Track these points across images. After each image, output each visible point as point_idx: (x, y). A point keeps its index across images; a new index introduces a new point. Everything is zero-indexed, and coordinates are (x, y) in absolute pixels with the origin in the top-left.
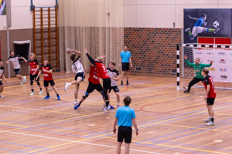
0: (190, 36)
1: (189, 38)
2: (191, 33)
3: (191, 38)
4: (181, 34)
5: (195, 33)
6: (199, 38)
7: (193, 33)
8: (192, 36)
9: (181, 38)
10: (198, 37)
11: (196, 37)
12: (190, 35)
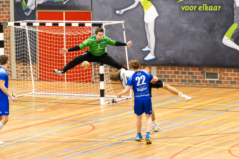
1: (23, 12)
2: (26, 4)
5: (32, 5)
7: (28, 4)
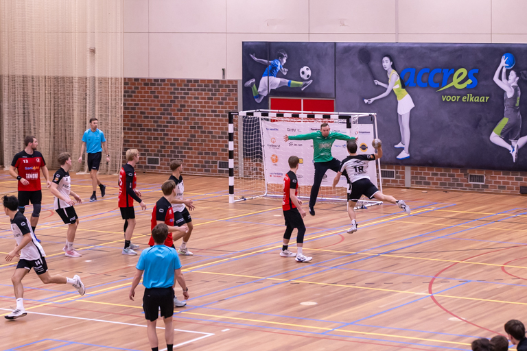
0: (254, 95)
1: (253, 98)
2: (257, 89)
3: (256, 100)
4: (236, 91)
5: (264, 90)
6: (272, 99)
7: (260, 90)
8: (259, 96)
9: (236, 99)
10: (270, 98)
11: (266, 98)
12: (256, 93)
